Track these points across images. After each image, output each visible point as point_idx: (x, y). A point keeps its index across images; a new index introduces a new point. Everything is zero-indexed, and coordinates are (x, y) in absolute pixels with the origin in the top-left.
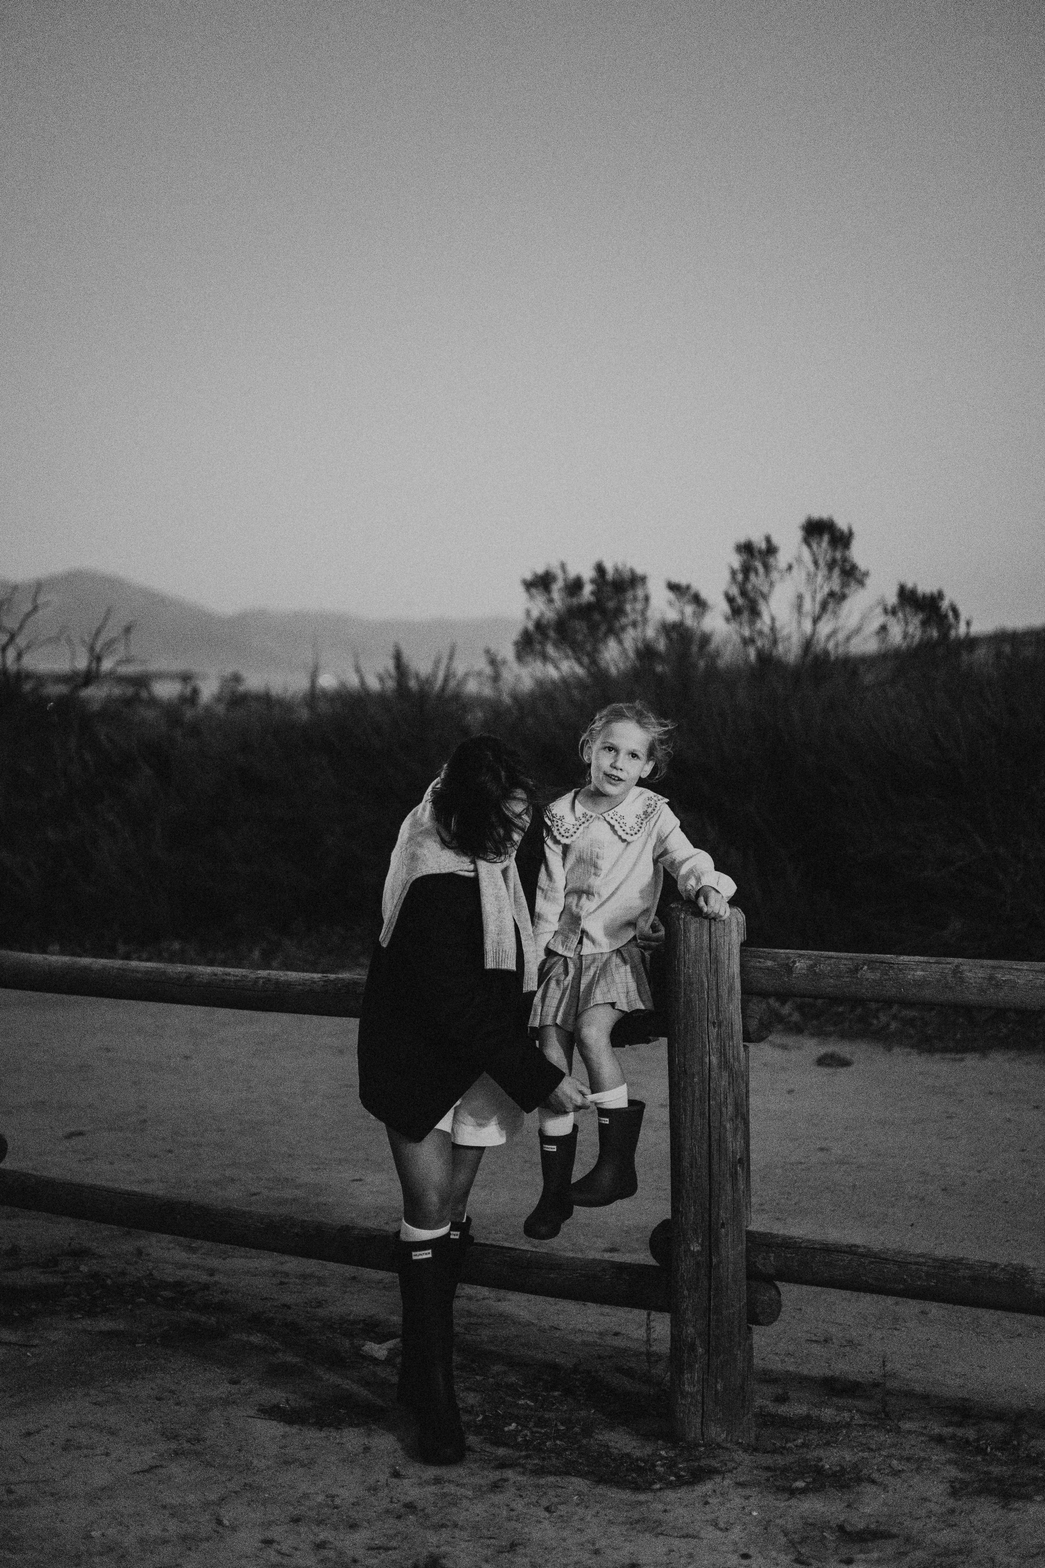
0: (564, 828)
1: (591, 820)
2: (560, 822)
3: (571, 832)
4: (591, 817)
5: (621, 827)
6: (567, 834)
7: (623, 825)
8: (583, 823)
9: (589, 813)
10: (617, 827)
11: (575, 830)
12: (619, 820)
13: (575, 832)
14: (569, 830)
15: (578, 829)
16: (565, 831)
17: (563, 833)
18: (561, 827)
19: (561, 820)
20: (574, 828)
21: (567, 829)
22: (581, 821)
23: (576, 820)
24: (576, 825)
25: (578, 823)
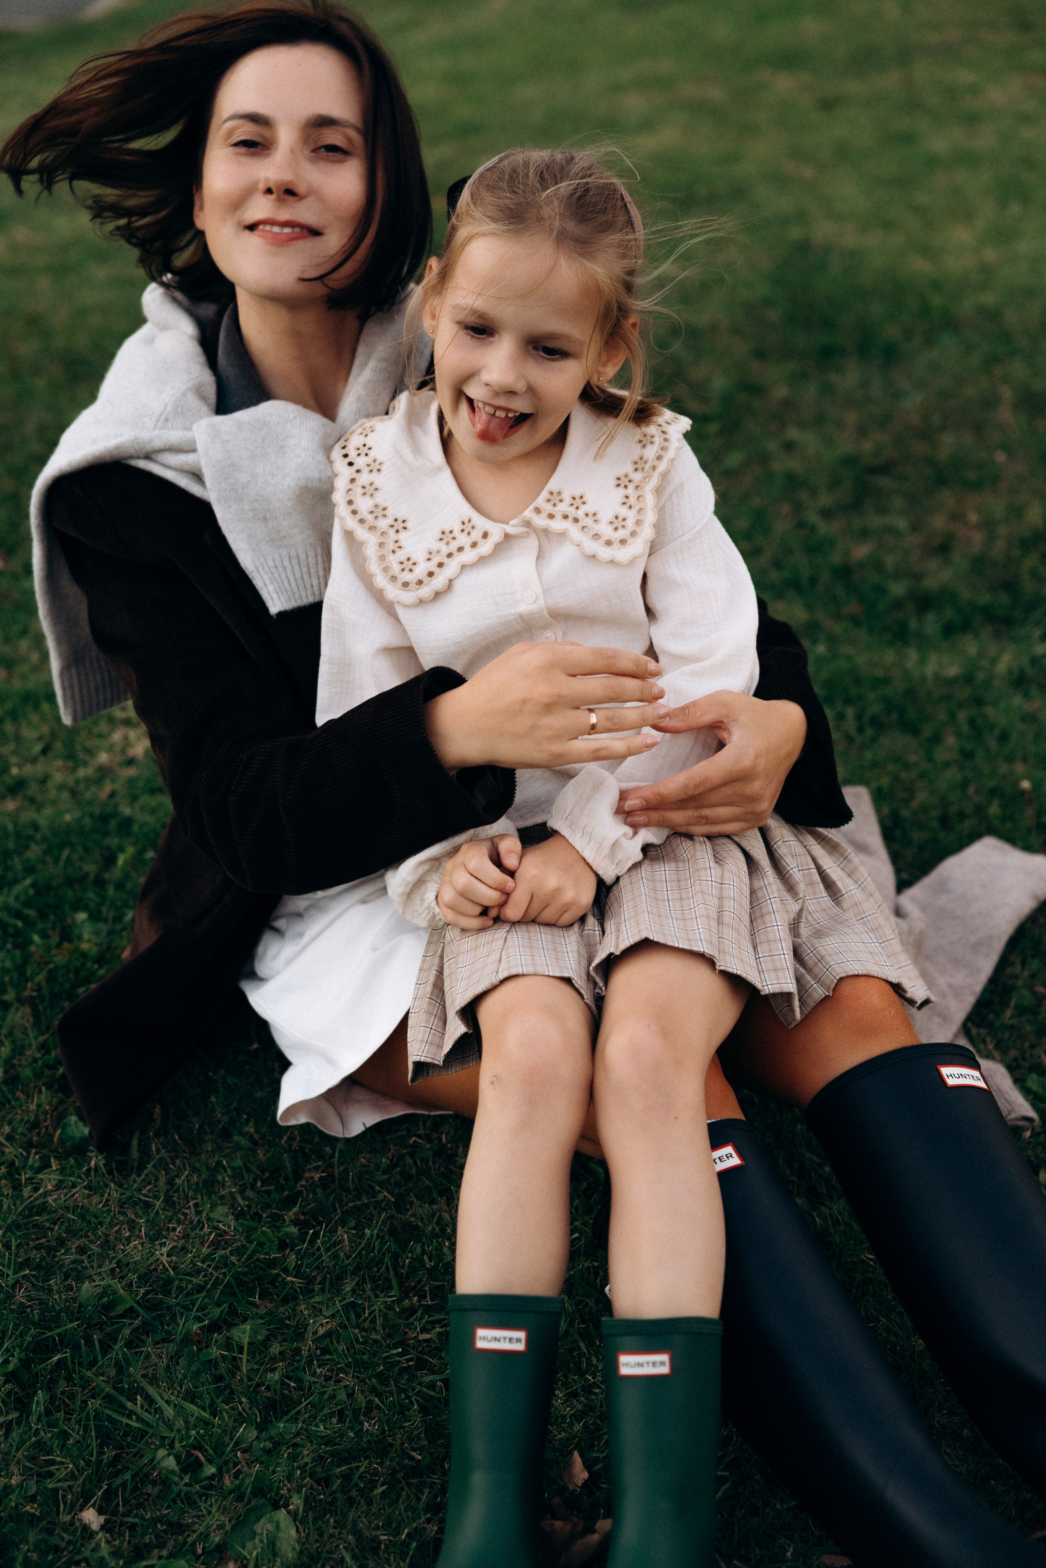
0: (401, 555)
1: (485, 546)
2: (392, 535)
3: (420, 571)
4: (486, 535)
5: (586, 528)
6: (407, 577)
7: (589, 522)
8: (460, 549)
11: (432, 566)
13: (430, 574)
14: (414, 564)
15: (440, 565)
16: (402, 566)
17: (396, 568)
18: (394, 552)
19: (397, 531)
20: (429, 559)
21: (409, 559)
22: (454, 546)
23: (441, 539)
24: (438, 552)
25: (445, 550)
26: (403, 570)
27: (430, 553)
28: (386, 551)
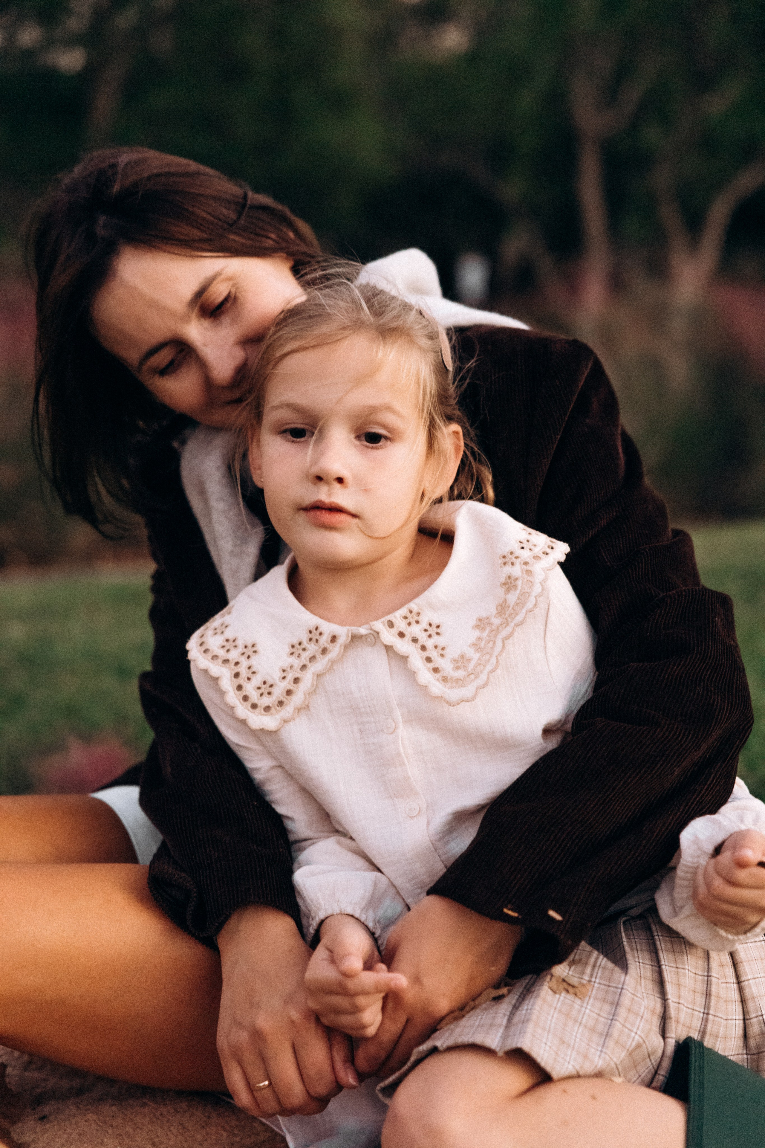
0: (256, 681)
1: (335, 650)
2: (244, 663)
3: (278, 692)
4: (334, 639)
5: (429, 660)
6: (266, 701)
7: (433, 654)
8: (313, 658)
9: (328, 628)
10: (416, 661)
11: (288, 684)
12: (423, 638)
13: (289, 692)
14: (271, 686)
15: (296, 680)
16: (260, 691)
17: (254, 696)
18: (249, 679)
19: (249, 657)
20: (284, 678)
21: (265, 683)
22: (306, 655)
23: (292, 654)
24: (291, 667)
25: (297, 663)
26: (261, 695)
27: (284, 671)
28: (241, 681)
